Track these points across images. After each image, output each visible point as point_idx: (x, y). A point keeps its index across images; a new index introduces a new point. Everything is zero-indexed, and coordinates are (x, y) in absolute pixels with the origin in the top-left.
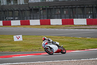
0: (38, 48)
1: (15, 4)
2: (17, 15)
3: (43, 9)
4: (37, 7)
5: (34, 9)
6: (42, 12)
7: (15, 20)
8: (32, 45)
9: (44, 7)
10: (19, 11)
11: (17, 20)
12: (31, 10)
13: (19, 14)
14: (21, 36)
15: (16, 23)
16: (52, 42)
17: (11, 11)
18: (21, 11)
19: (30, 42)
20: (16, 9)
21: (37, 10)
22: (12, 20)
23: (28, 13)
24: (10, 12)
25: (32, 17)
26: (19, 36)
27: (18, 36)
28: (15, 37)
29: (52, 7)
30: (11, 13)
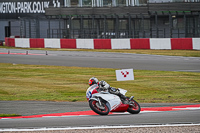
0: (166, 96)
1: (121, 5)
2: (124, 28)
3: (178, 17)
4: (166, 13)
5: (159, 17)
6: (175, 22)
7: (119, 37)
8: (153, 89)
9: (180, 13)
10: (127, 19)
11: (123, 37)
12: (152, 18)
13: (128, 25)
14: (131, 71)
15: (121, 44)
16: (109, 89)
17: (111, 19)
18: (133, 19)
19: (151, 83)
20: (121, 16)
21: (165, 18)
22: (114, 37)
23: (146, 24)
24: (109, 21)
25: (154, 33)
26: (128, 70)
27: (124, 71)
28: (118, 72)
29: (196, 13)
30: (111, 23)
